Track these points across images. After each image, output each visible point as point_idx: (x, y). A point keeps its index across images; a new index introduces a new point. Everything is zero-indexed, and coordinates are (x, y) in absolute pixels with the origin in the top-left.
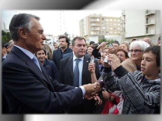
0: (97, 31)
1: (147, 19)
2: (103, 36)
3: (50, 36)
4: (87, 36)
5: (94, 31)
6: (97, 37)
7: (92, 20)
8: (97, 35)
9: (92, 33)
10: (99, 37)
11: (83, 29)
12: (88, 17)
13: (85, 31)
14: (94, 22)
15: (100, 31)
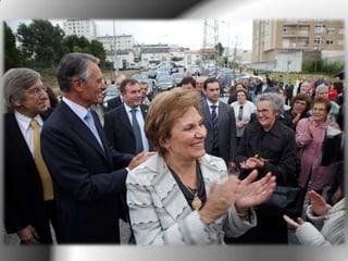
0: (299, 38)
2: (318, 53)
3: (182, 50)
4: (272, 50)
5: (292, 39)
6: (301, 53)
8: (298, 50)
9: (286, 44)
10: (305, 53)
11: (262, 34)
13: (267, 39)
15: (307, 40)
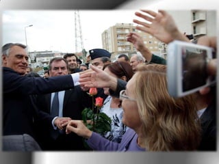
1: (194, 28)
7: (119, 32)
12: (114, 27)
14: (122, 34)
